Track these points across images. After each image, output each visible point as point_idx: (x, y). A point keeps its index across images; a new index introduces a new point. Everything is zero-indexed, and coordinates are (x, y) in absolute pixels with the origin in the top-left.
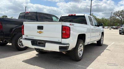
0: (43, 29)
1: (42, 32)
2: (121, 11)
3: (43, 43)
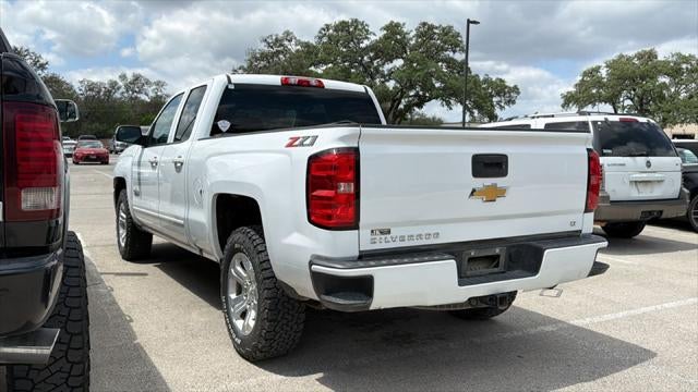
0: (505, 173)
1: (501, 192)
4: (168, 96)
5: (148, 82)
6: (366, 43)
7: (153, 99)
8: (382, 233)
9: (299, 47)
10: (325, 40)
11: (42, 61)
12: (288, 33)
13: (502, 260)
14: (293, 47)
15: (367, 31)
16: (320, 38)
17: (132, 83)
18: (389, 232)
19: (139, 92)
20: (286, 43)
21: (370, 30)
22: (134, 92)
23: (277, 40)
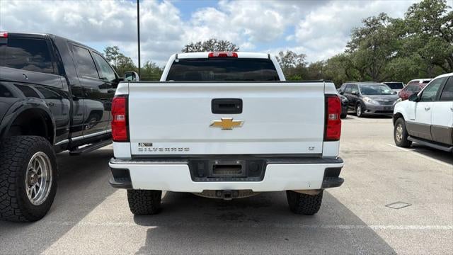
0: (240, 111)
1: (238, 124)
2: (205, 43)
3: (239, 167)
4: (306, 63)
5: (295, 56)
6: (444, 14)
7: (298, 66)
8: (146, 145)
9: (390, 23)
10: (412, 15)
11: (236, 48)
12: (383, 15)
13: (243, 169)
14: (386, 24)
15: (444, 6)
16: (409, 14)
17: (287, 57)
18: (151, 145)
19: (290, 62)
20: (381, 21)
21: (447, 4)
22: (287, 62)
23: (373, 21)
